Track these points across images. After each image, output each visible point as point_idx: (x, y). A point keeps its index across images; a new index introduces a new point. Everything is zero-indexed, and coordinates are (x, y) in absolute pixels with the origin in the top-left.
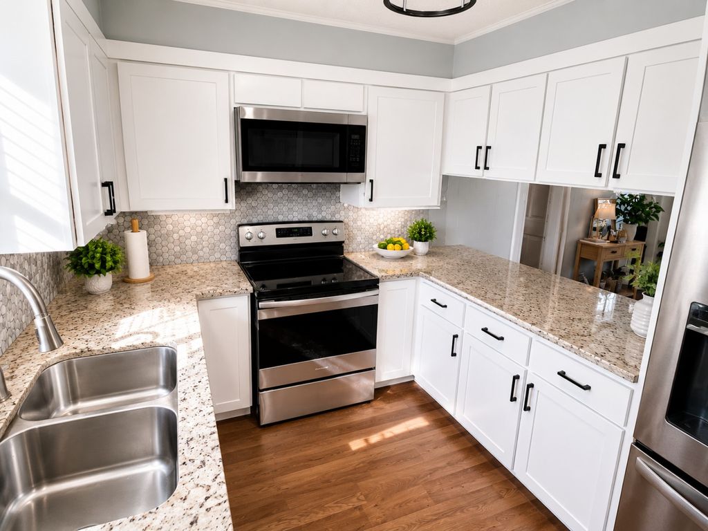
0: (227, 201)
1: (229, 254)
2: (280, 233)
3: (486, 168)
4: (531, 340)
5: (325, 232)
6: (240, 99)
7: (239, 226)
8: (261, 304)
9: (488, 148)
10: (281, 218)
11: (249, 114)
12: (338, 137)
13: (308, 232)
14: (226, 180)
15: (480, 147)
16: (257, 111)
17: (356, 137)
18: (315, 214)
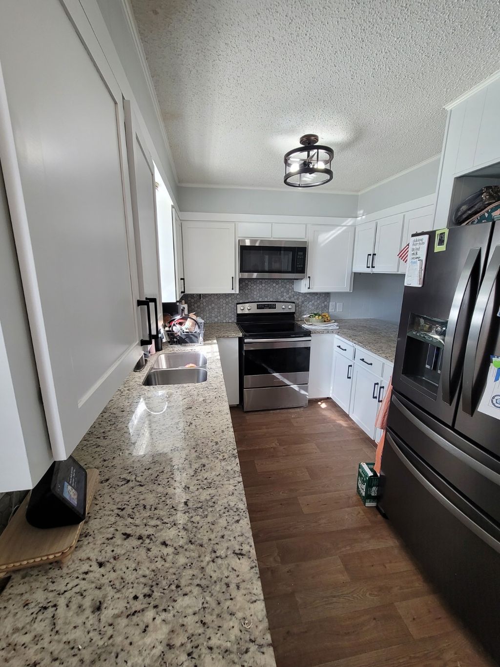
0: (233, 289)
1: (233, 319)
2: (259, 307)
3: (373, 267)
4: (384, 364)
5: (284, 307)
6: (241, 234)
7: (237, 304)
8: (246, 341)
9: (374, 255)
10: (260, 300)
11: (248, 243)
12: (291, 254)
13: (274, 307)
14: (233, 278)
15: (370, 255)
16: (251, 241)
17: (302, 253)
18: (279, 297)
